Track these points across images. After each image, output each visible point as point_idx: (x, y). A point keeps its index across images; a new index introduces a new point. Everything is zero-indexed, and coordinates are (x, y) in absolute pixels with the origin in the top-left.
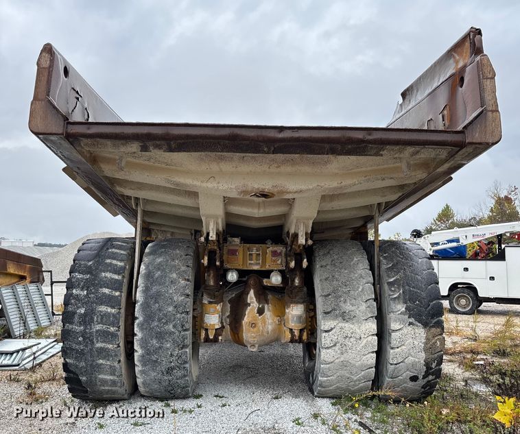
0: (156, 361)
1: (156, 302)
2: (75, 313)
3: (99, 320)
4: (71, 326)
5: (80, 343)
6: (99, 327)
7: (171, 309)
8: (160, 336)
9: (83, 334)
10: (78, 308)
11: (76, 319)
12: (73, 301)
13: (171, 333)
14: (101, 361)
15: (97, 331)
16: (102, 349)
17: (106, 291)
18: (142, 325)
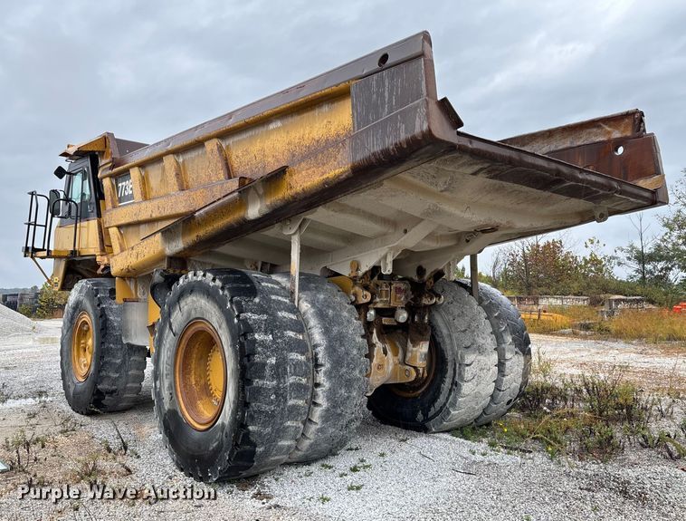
0: (340, 415)
1: (342, 345)
2: (264, 365)
3: (293, 371)
4: (261, 382)
5: (272, 402)
6: (291, 380)
7: (355, 352)
8: (349, 384)
9: (277, 390)
10: (268, 357)
11: (268, 372)
12: (259, 349)
13: (359, 379)
14: (289, 423)
15: (291, 385)
16: (294, 406)
17: (291, 334)
18: (331, 373)
